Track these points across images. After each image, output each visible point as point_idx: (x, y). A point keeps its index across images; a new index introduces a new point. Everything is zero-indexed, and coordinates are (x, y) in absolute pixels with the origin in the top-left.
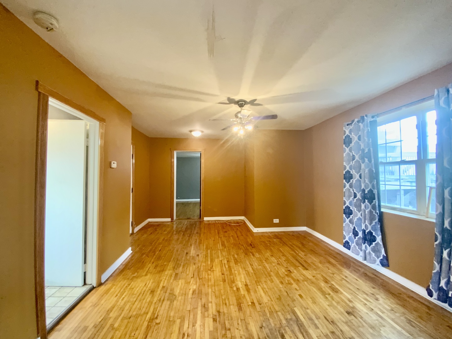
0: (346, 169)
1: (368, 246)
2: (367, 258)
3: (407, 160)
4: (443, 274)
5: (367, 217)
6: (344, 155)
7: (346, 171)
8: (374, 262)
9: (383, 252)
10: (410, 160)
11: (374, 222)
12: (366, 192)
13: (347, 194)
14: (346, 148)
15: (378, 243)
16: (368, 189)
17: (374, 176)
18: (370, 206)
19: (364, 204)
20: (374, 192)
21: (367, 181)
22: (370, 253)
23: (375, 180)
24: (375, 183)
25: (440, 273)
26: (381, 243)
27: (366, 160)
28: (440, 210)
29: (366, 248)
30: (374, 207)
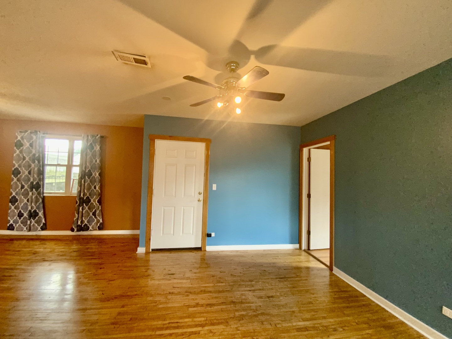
0: (15, 166)
1: (32, 220)
2: (31, 228)
3: (61, 164)
4: (80, 218)
5: (34, 200)
6: (15, 155)
7: (15, 168)
8: (36, 230)
9: (43, 221)
10: (62, 164)
11: (38, 203)
12: (35, 183)
13: (14, 186)
14: (17, 150)
15: (40, 217)
16: (36, 182)
17: (41, 173)
18: (36, 193)
19: (32, 192)
20: (40, 184)
21: (35, 176)
22: (34, 225)
23: (42, 176)
24: (42, 177)
25: (78, 219)
26: (42, 216)
27: (36, 162)
28: (79, 189)
29: (31, 222)
30: (39, 194)
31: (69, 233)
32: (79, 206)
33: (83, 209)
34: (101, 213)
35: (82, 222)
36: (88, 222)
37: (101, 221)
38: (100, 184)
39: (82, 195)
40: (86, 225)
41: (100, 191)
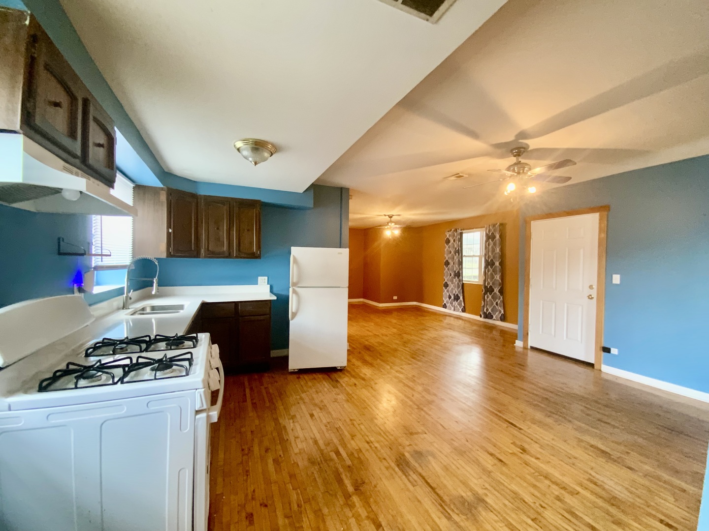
1: (456, 302)
2: (455, 309)
4: (485, 306)
5: (456, 287)
6: (446, 250)
7: (446, 260)
8: (458, 311)
9: (463, 305)
11: (459, 289)
12: (457, 272)
13: (446, 274)
14: (447, 246)
16: (457, 270)
17: (460, 264)
18: (458, 280)
19: (455, 279)
20: (460, 273)
21: (457, 266)
22: (457, 306)
23: (461, 266)
24: (461, 268)
26: (462, 300)
29: (455, 304)
30: (460, 281)
31: (478, 318)
32: (485, 294)
33: (487, 297)
34: (502, 304)
35: (487, 310)
36: (492, 310)
37: (502, 312)
38: (500, 274)
39: (486, 284)
40: (489, 313)
41: (500, 281)
